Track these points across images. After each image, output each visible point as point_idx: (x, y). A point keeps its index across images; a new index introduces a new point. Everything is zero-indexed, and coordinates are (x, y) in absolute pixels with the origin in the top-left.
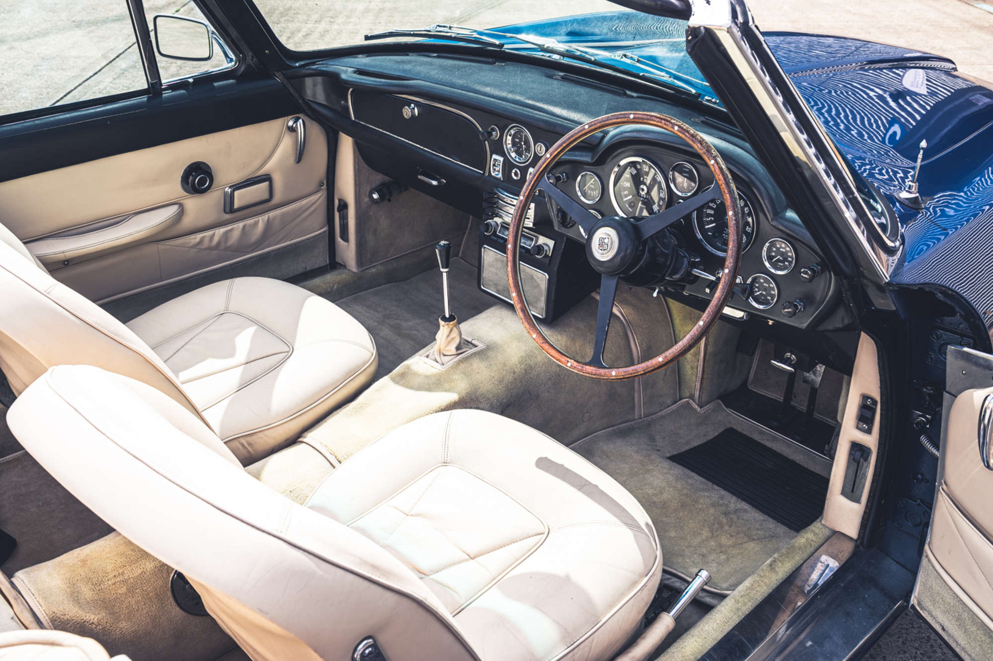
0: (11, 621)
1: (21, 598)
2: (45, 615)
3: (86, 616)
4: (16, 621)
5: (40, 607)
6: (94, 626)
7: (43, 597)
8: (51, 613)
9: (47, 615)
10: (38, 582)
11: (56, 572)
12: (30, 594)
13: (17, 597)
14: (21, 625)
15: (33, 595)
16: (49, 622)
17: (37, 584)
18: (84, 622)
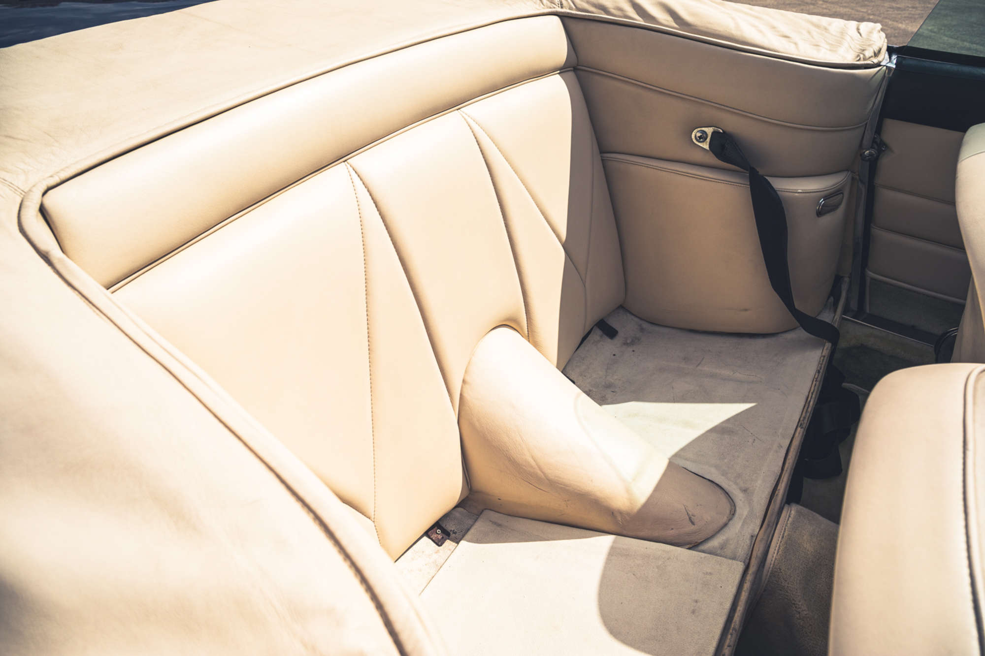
0: (749, 536)
1: (773, 529)
2: (773, 562)
3: (800, 602)
4: (751, 542)
5: (776, 552)
6: (798, 616)
7: (786, 547)
8: (778, 567)
9: (774, 565)
10: (797, 531)
11: (819, 539)
12: (782, 534)
13: (771, 524)
14: (751, 549)
15: (783, 537)
16: (770, 571)
17: (795, 532)
18: (794, 604)
